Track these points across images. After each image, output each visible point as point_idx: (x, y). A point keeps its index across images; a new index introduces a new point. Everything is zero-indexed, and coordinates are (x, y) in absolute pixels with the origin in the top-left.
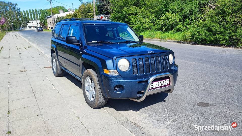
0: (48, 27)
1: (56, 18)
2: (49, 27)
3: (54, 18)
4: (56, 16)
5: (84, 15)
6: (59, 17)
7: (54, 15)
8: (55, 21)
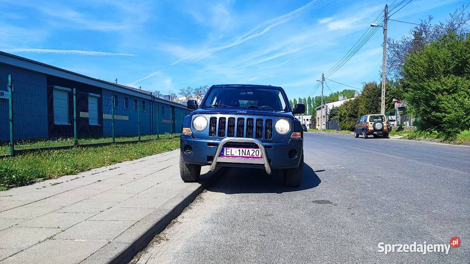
0: (317, 124)
1: (331, 109)
2: (319, 125)
3: (327, 109)
4: (330, 106)
5: (371, 100)
6: (335, 106)
7: (327, 104)
8: (328, 114)
